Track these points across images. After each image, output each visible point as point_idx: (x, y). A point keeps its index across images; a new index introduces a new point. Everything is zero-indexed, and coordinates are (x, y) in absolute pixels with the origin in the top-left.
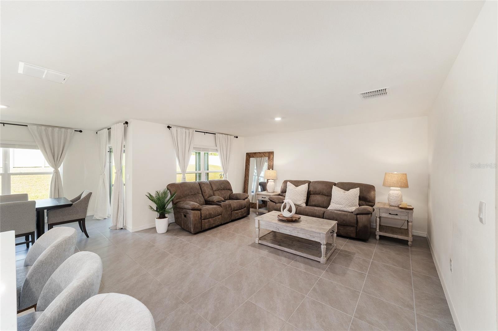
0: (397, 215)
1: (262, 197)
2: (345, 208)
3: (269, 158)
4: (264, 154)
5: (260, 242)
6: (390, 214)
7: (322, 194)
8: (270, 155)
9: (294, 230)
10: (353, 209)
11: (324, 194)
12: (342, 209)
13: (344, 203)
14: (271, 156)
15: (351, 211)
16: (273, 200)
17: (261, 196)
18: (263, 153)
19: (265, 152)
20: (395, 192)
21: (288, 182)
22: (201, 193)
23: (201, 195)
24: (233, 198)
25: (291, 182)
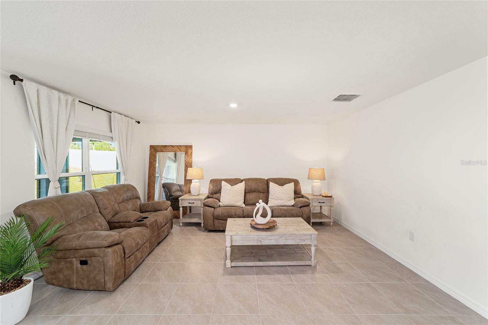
0: (324, 202)
1: (189, 203)
2: (286, 203)
3: (186, 153)
4: (178, 148)
5: (234, 264)
6: (319, 202)
7: (257, 192)
8: (188, 149)
9: (281, 238)
10: (292, 202)
11: (260, 191)
12: (283, 204)
13: (285, 198)
14: (190, 151)
15: (291, 205)
16: (211, 205)
17: (187, 201)
18: (177, 146)
19: (180, 146)
20: (317, 183)
21: (223, 182)
22: (98, 210)
23: (99, 214)
24: (147, 209)
25: (227, 181)
